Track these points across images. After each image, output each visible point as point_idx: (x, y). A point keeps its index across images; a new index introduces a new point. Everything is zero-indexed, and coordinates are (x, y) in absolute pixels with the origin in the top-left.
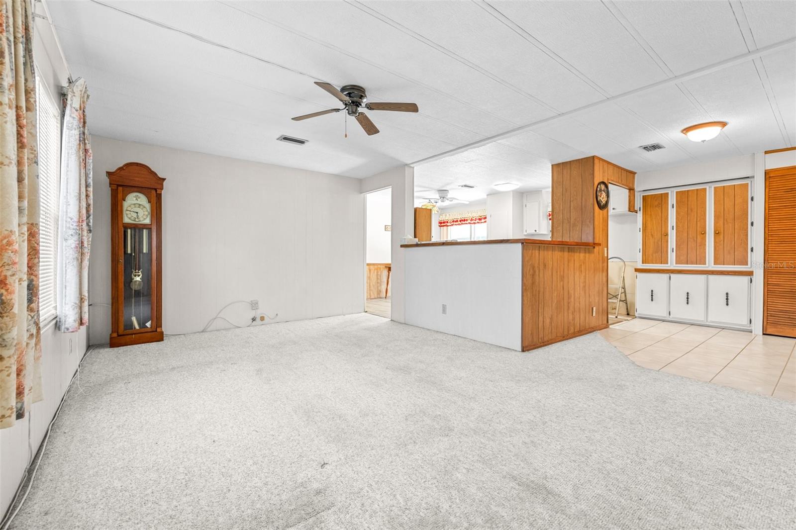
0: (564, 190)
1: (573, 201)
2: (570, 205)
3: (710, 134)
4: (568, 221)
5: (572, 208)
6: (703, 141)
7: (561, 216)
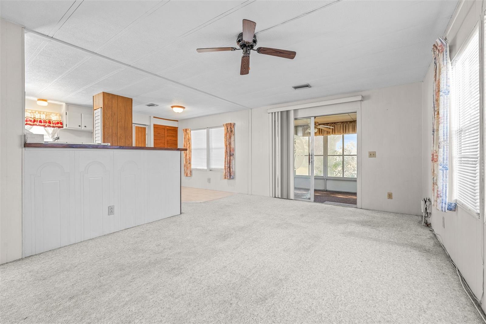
0: (113, 113)
1: (119, 122)
2: (117, 124)
3: (180, 110)
4: (116, 135)
5: (118, 127)
6: (178, 113)
7: (111, 131)
